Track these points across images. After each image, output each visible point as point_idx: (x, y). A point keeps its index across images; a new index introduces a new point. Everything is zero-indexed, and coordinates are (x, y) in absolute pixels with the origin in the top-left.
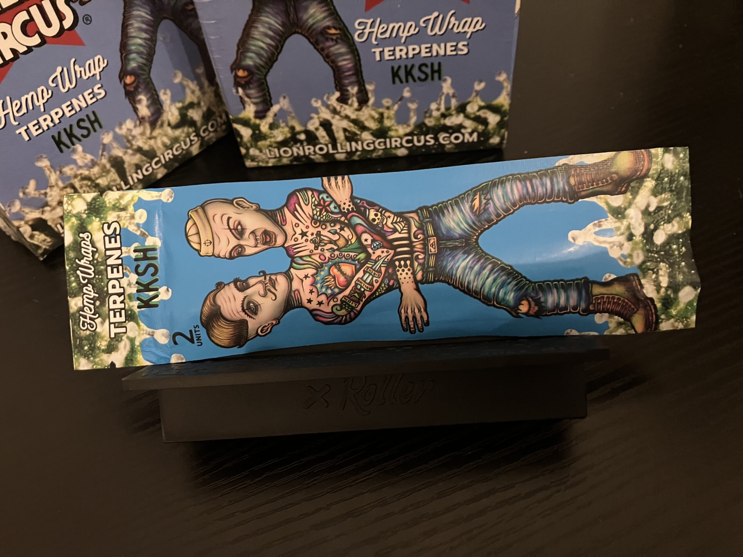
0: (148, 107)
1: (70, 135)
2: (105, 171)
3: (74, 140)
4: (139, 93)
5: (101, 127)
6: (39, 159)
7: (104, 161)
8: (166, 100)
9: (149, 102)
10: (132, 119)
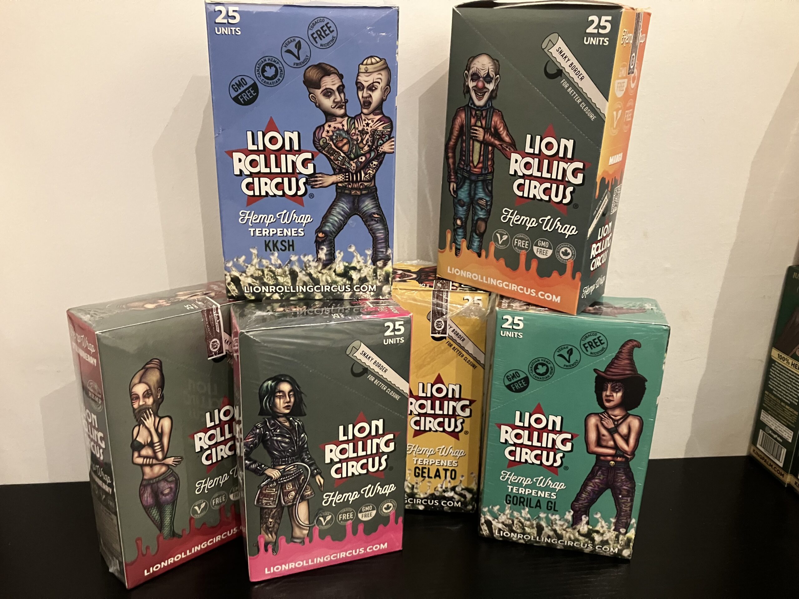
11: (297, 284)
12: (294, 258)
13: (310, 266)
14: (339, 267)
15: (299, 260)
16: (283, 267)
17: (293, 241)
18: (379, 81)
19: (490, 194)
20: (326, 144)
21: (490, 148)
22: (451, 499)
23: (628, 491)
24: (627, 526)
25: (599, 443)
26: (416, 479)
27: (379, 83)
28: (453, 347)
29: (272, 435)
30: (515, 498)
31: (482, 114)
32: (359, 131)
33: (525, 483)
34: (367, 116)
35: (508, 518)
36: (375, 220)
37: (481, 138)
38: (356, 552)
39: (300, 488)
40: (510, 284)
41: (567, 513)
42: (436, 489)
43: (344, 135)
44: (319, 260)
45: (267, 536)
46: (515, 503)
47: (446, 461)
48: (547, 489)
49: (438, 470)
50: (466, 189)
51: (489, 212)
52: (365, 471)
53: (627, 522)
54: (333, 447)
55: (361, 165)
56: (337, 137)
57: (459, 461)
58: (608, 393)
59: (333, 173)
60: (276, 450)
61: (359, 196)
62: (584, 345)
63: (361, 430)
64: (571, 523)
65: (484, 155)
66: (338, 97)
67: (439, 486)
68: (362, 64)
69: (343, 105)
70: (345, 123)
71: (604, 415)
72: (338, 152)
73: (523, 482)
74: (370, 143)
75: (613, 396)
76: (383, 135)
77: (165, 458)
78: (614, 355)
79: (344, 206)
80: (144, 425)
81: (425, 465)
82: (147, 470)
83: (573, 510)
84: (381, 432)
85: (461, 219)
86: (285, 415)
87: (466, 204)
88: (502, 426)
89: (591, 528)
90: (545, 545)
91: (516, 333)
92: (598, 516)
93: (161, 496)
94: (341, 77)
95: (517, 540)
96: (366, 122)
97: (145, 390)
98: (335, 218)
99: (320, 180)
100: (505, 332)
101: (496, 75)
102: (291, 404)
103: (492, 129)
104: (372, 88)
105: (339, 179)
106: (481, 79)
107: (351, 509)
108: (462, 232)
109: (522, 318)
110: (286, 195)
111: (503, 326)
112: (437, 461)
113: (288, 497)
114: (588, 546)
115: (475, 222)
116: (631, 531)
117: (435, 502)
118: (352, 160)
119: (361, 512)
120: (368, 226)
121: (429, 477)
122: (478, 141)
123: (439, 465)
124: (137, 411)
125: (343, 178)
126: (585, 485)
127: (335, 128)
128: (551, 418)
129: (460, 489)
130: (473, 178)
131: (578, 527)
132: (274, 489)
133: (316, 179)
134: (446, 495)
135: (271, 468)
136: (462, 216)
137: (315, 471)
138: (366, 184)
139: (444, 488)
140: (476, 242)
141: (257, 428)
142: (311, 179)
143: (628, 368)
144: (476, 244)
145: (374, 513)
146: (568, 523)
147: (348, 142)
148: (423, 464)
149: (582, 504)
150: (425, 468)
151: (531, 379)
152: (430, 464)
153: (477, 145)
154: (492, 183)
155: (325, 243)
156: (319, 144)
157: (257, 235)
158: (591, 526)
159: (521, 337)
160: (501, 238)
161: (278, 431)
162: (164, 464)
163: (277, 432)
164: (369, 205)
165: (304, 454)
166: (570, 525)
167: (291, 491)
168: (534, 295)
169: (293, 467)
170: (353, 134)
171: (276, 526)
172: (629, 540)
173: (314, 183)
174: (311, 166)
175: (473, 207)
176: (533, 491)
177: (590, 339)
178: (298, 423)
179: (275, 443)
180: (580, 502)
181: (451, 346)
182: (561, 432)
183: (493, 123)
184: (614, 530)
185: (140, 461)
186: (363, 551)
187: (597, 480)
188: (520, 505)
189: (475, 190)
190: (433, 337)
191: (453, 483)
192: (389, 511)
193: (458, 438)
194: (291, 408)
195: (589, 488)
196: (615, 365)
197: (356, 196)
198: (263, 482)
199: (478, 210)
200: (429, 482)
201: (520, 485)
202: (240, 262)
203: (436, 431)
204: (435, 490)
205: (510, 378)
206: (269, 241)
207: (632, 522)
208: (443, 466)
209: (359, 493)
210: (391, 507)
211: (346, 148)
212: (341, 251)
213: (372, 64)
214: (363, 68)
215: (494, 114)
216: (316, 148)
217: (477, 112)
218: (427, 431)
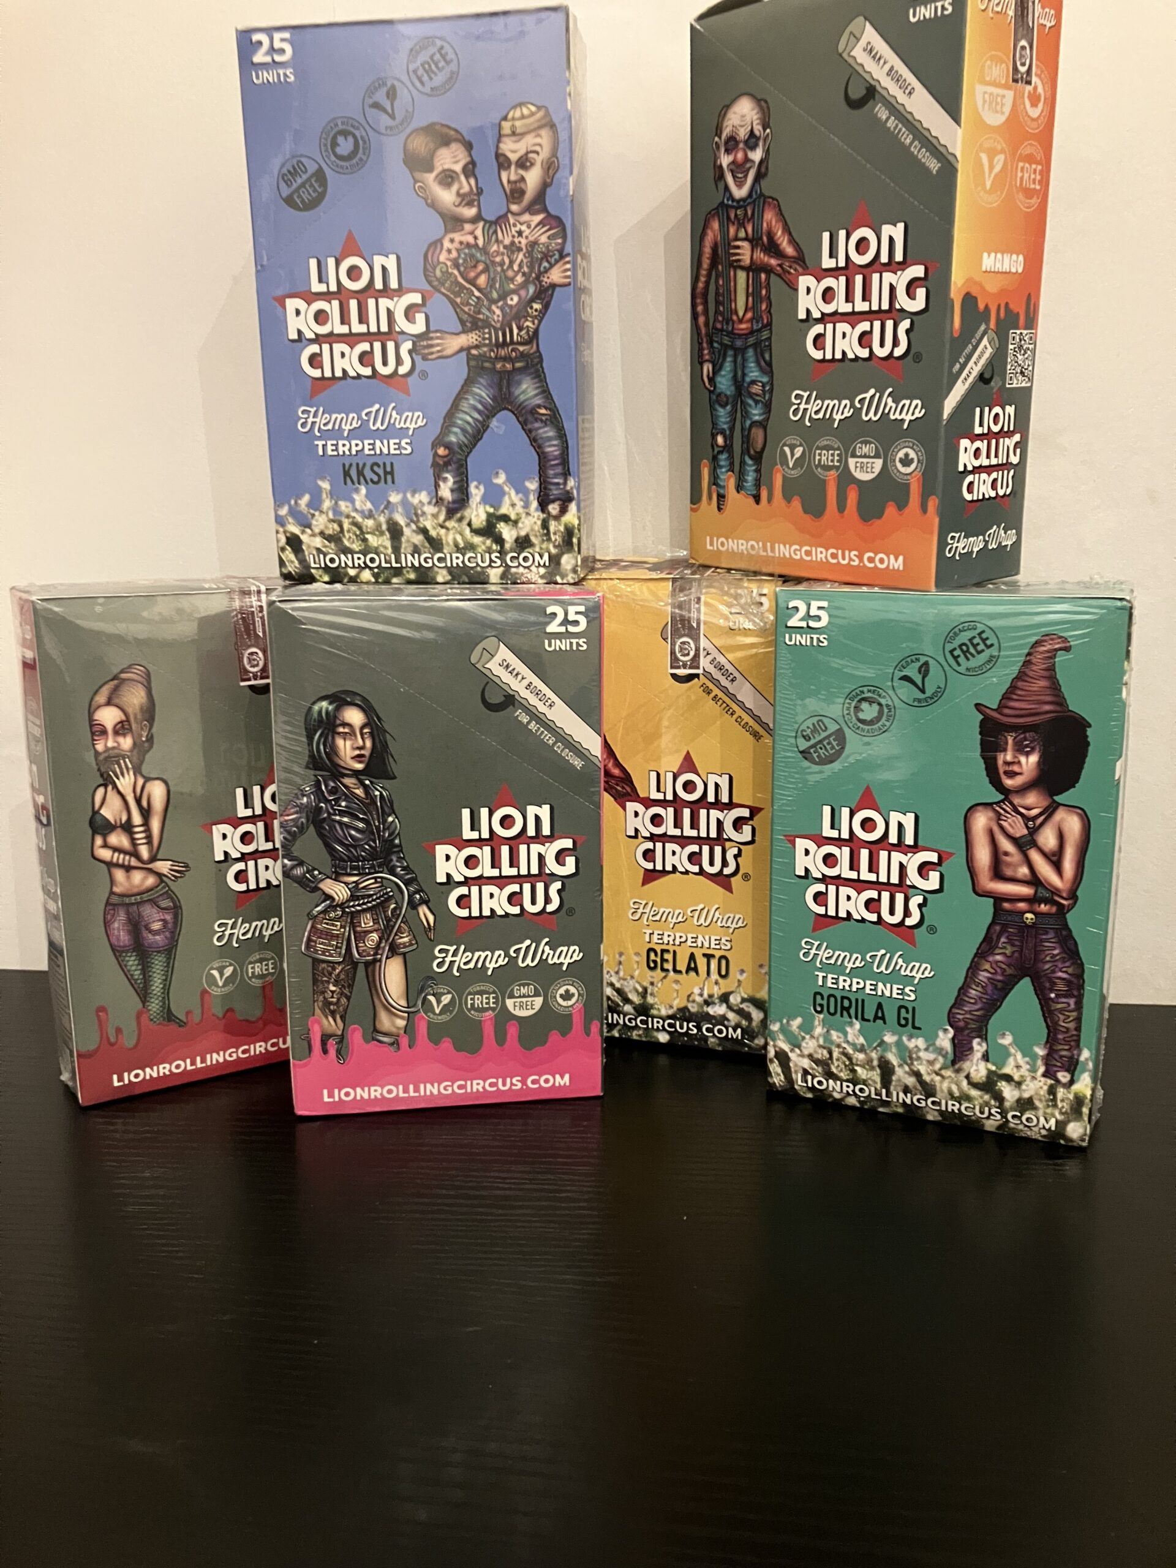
0: (452, 491)
1: (360, 473)
2: (378, 531)
3: (362, 479)
4: (448, 472)
5: (393, 482)
6: (323, 478)
7: (382, 519)
8: (476, 495)
9: (456, 486)
10: (429, 494)
11: (402, 550)
12: (395, 498)
13: (424, 513)
14: (477, 515)
15: (405, 502)
16: (376, 516)
17: (392, 464)
18: (538, 148)
19: (768, 368)
20: (449, 275)
21: (763, 276)
22: (722, 1020)
23: (1068, 983)
24: (1072, 1066)
25: (998, 874)
26: (650, 973)
27: (537, 153)
28: (713, 695)
29: (331, 811)
30: (832, 1000)
31: (746, 214)
32: (505, 247)
33: (850, 965)
34: (517, 218)
35: (820, 1046)
36: (542, 421)
37: (746, 260)
38: (504, 1084)
39: (389, 928)
40: (814, 549)
41: (941, 1034)
42: (691, 999)
43: (478, 255)
44: (439, 501)
45: (325, 1021)
46: (832, 1010)
47: (707, 938)
48: (894, 977)
49: (692, 957)
50: (728, 369)
51: (768, 407)
52: (516, 910)
53: (1073, 1055)
54: (451, 850)
55: (511, 311)
56: (465, 260)
57: (733, 937)
58: (1009, 758)
59: (460, 328)
60: (342, 844)
61: (509, 372)
62: (951, 652)
63: (506, 821)
64: (951, 1056)
65: (754, 293)
66: (465, 185)
67: (697, 991)
68: (505, 118)
69: (474, 200)
70: (479, 232)
71: (1004, 806)
72: (468, 289)
73: (846, 963)
74: (526, 269)
75: (1019, 763)
76: (549, 250)
77: (153, 859)
78: (1014, 670)
79: (482, 392)
80: (115, 787)
81: (668, 944)
82: (119, 875)
83: (952, 1026)
84: (546, 831)
85: (723, 432)
86: (356, 773)
87: (730, 400)
88: (798, 840)
89: (994, 1068)
90: (900, 1110)
91: (815, 637)
92: (1007, 1040)
93: (145, 933)
94: (469, 146)
95: (842, 1099)
96: (517, 229)
97: (119, 720)
98: (467, 417)
99: (438, 345)
100: (794, 636)
101: (764, 130)
102: (366, 753)
103: (765, 239)
104: (524, 163)
105: (471, 340)
106: (741, 145)
107: (490, 987)
108: (726, 459)
109: (825, 604)
110: (378, 376)
111: (789, 624)
112: (690, 936)
113: (364, 942)
114: (990, 1114)
115: (746, 433)
116: (1082, 1077)
117: (690, 1025)
118: (495, 302)
119: (511, 996)
120: (528, 432)
121: (675, 971)
122: (742, 268)
123: (695, 945)
124: (101, 757)
125: (479, 339)
126: (973, 969)
127: (461, 243)
128: (895, 817)
129: (739, 1000)
130: (739, 343)
131: (966, 1065)
132: (339, 923)
133: (430, 342)
134: (711, 1010)
135: (331, 878)
136: (725, 426)
137: (418, 896)
138: (521, 348)
139: (706, 996)
140: (751, 473)
141: (303, 795)
142: (422, 343)
143: (1049, 699)
144: (750, 477)
145: (539, 1001)
146: (945, 1056)
147: (486, 270)
148: (663, 943)
149: (970, 1012)
150: (668, 951)
151: (848, 732)
152: (677, 943)
153: (742, 276)
154: (770, 345)
155: (450, 468)
156: (435, 276)
157: (330, 453)
158: (994, 1064)
159: (826, 643)
160: (793, 455)
161: (343, 804)
162: (151, 871)
163: (340, 806)
164: (529, 390)
165: (394, 858)
166: (949, 1063)
167: (371, 932)
168: (856, 563)
169: (373, 881)
170: (495, 254)
171: (344, 1001)
172: (1079, 1101)
173: (426, 351)
174: (420, 318)
175: (742, 401)
176: (868, 982)
177: (964, 637)
178: (381, 794)
179: (338, 828)
180: (966, 1009)
181: (709, 693)
182: (915, 848)
183: (765, 225)
184: (1044, 1075)
185: (105, 854)
186: (519, 1085)
187: (999, 958)
188: (842, 1016)
189: (744, 367)
190: (674, 676)
191: (725, 986)
192: (570, 1003)
193: (728, 888)
194: (366, 759)
195: (983, 976)
196: (1020, 692)
197: (503, 373)
198: (317, 906)
199: (750, 406)
200: (677, 982)
201: (838, 969)
202: (300, 505)
203: (687, 872)
204: (688, 1000)
205: (808, 735)
206: (351, 465)
207: (1082, 1058)
208: (702, 947)
209: (507, 955)
210: (573, 995)
211: (482, 280)
212: (480, 483)
213: (523, 117)
214: (506, 126)
215: (766, 206)
216: (430, 283)
217: (739, 212)
218: (669, 872)
